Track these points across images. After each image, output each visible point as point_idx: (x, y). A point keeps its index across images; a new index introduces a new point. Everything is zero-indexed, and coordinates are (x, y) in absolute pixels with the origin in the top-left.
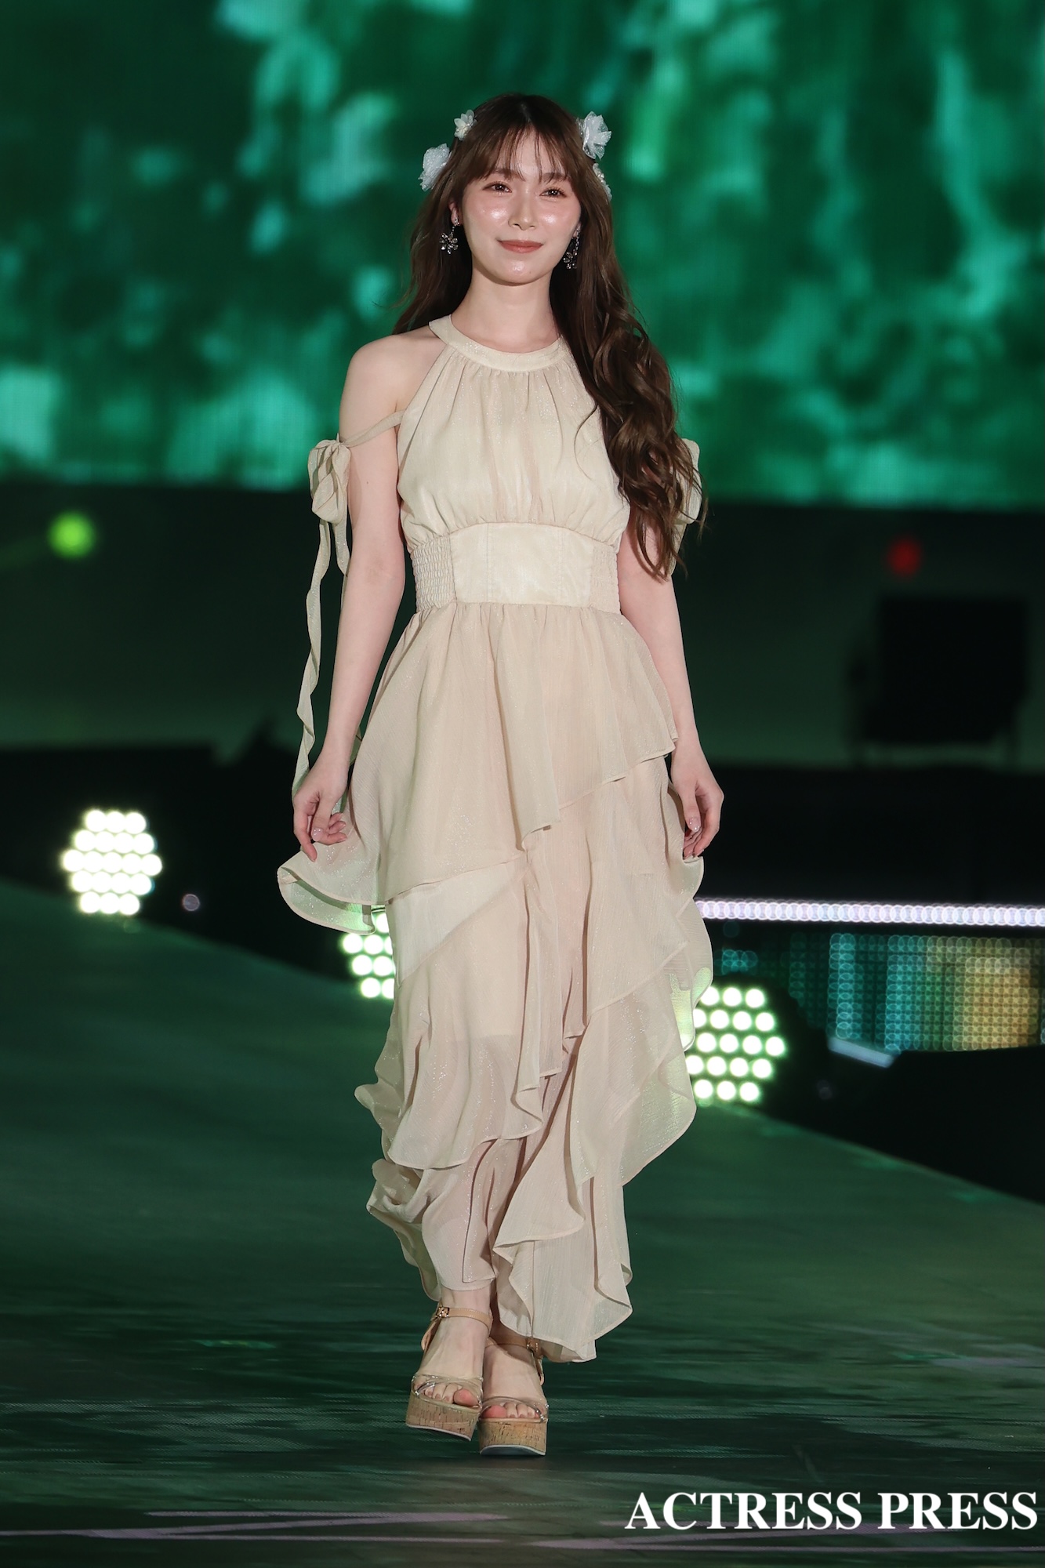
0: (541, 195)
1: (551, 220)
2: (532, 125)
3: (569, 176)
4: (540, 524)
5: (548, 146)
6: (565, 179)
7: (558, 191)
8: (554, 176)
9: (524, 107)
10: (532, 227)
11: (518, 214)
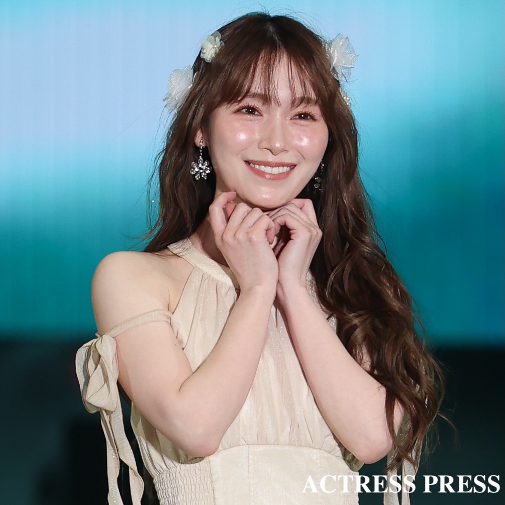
0: (291, 119)
2: (283, 49)
3: (320, 101)
4: (299, 446)
5: (301, 71)
6: (316, 104)
7: (309, 115)
8: (305, 100)
9: (271, 29)
10: (284, 150)
11: (270, 139)
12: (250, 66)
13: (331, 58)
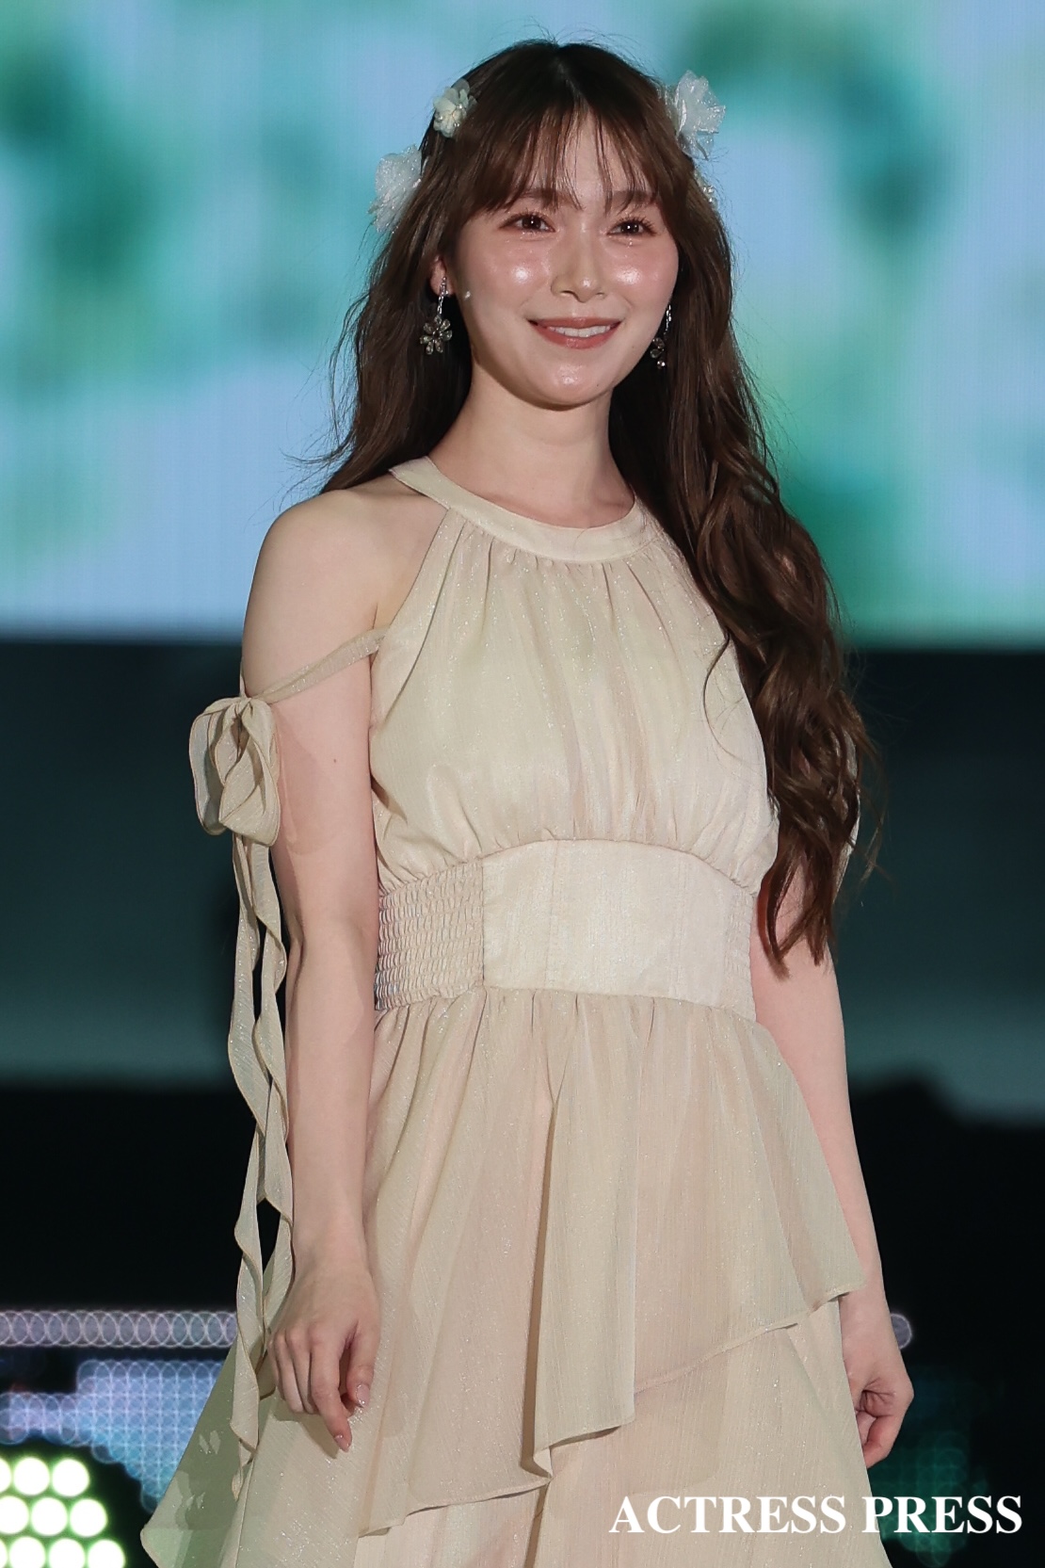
1: (630, 277)
3: (659, 197)
10: (598, 292)
11: (571, 272)
12: (525, 140)
13: (677, 117)
